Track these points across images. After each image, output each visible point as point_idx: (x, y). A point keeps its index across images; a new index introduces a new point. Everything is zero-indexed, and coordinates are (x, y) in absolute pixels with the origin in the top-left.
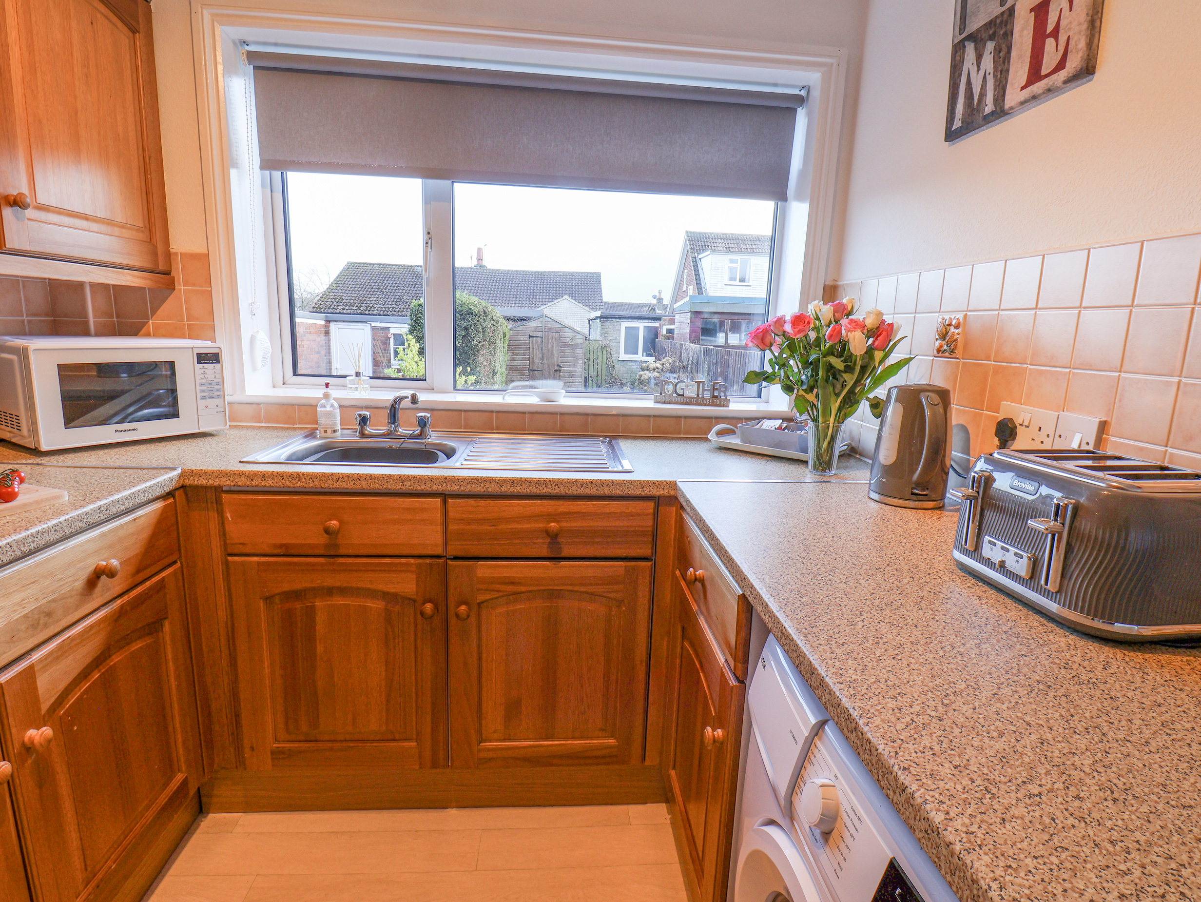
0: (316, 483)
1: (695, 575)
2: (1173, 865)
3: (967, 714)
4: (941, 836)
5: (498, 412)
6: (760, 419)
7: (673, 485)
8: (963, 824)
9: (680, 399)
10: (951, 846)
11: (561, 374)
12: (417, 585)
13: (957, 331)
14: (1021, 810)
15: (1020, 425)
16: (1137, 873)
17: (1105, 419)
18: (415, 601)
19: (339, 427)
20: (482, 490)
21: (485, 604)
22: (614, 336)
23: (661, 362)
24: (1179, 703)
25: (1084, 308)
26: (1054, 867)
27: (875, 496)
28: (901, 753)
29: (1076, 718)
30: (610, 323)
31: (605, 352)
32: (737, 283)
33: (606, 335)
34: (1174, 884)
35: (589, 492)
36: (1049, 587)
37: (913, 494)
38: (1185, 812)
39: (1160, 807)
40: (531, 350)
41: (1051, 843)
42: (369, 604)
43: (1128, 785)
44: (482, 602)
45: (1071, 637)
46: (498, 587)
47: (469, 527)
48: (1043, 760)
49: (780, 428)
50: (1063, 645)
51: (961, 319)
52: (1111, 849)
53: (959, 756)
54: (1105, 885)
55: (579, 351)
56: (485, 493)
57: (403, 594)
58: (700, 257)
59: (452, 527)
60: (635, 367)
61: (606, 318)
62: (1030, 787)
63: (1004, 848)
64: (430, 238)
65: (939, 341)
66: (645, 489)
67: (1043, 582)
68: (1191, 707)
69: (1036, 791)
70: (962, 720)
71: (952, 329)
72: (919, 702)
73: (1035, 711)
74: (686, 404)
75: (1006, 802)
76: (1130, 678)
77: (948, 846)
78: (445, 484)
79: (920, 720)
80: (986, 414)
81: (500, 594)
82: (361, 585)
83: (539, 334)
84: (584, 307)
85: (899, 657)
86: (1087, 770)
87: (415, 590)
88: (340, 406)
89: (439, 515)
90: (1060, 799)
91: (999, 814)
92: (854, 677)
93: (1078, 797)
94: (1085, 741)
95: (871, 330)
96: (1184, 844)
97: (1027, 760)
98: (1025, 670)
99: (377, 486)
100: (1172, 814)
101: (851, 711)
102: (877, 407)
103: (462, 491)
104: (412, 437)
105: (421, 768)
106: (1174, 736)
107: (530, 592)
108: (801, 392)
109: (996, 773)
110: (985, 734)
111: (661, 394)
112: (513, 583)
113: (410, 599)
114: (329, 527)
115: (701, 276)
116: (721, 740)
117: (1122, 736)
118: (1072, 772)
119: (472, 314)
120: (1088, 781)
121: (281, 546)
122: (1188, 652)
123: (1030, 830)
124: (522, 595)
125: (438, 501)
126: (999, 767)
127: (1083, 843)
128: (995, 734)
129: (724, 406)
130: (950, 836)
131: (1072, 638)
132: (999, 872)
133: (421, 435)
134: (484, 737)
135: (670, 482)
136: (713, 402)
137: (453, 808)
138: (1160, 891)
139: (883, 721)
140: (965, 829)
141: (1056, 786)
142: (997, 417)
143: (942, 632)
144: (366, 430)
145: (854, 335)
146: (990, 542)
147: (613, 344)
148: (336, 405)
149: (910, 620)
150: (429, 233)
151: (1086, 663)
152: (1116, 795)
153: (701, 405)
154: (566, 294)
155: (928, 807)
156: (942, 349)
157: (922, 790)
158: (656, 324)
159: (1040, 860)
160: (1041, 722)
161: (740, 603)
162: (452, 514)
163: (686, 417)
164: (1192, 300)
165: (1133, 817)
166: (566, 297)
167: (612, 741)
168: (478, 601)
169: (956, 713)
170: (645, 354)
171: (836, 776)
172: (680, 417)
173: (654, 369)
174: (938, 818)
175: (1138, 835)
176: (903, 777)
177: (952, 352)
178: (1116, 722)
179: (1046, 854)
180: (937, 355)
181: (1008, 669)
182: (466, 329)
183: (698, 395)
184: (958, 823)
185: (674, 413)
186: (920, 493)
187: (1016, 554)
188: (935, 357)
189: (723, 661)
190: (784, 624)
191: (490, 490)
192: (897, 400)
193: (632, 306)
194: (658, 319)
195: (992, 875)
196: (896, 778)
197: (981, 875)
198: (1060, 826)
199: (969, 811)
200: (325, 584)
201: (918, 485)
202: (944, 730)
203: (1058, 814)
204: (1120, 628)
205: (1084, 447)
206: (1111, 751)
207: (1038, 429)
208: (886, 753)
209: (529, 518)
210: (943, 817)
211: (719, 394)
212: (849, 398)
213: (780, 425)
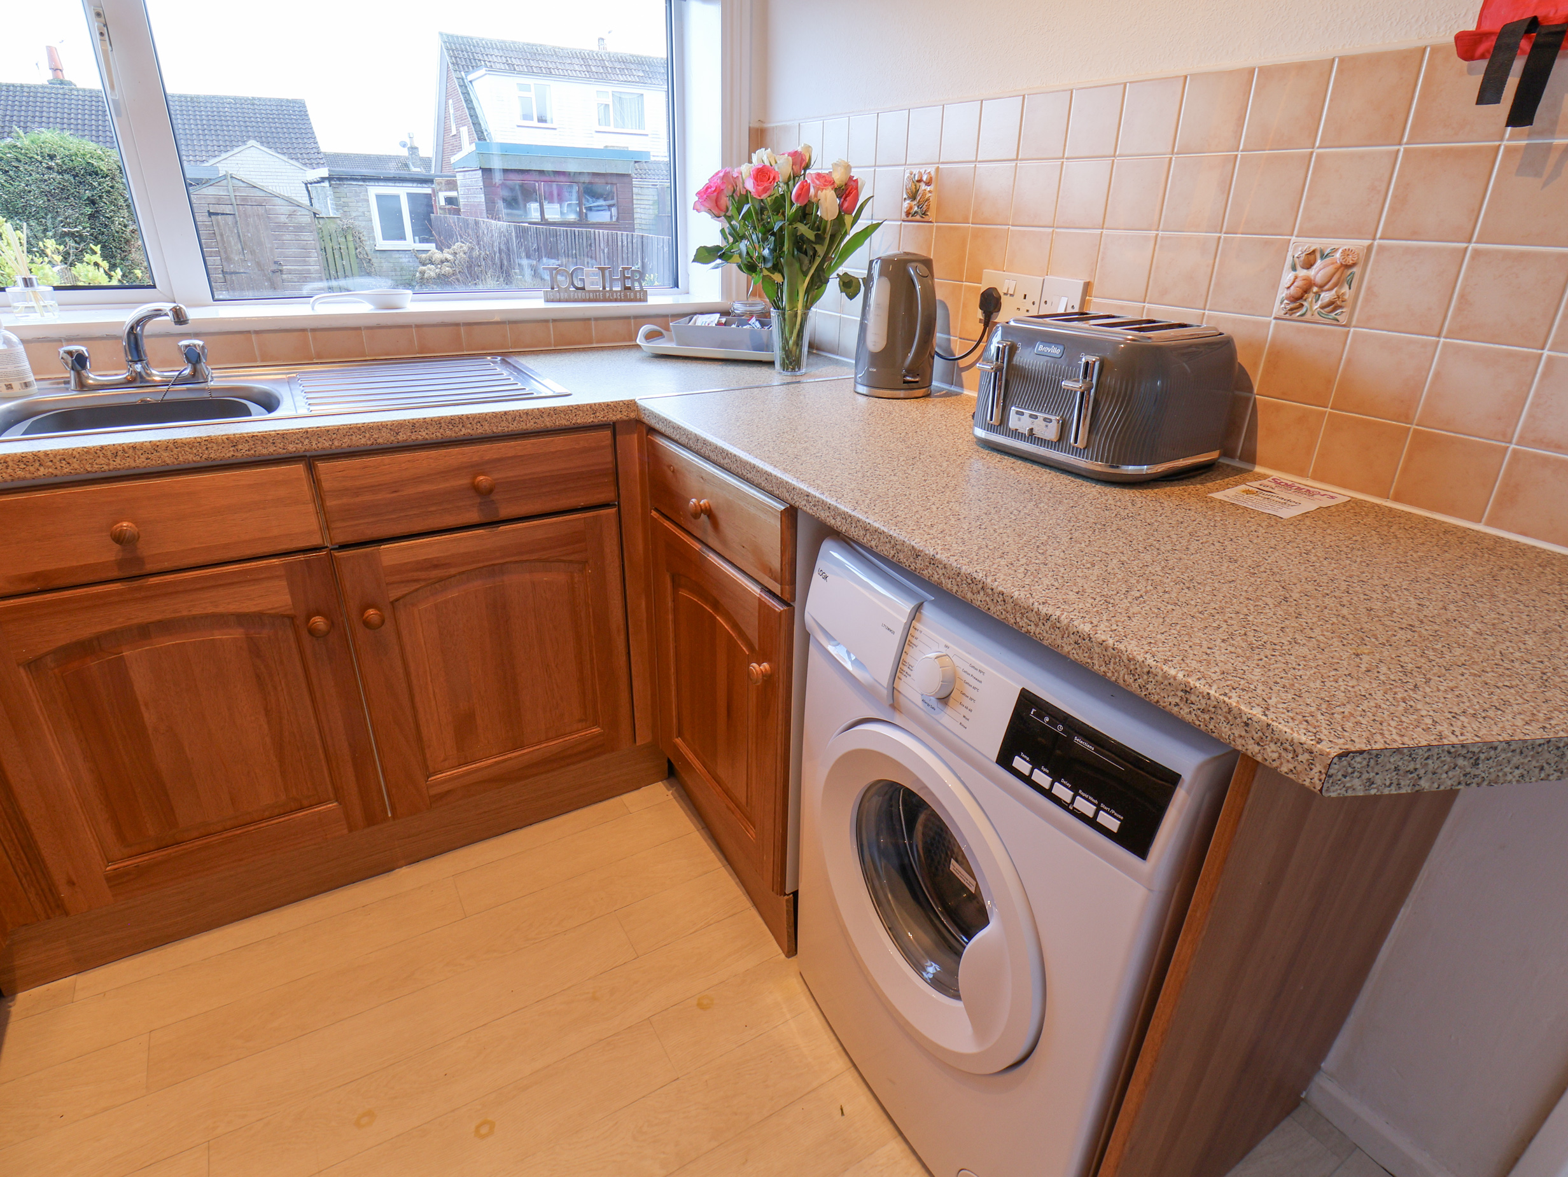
0: (76, 466)
1: (700, 506)
2: (1242, 616)
3: (1061, 556)
4: (1093, 639)
5: (313, 330)
6: (691, 315)
7: (631, 405)
8: (1106, 627)
9: (580, 294)
10: (1104, 643)
11: (285, 276)
12: (292, 594)
13: (928, 188)
14: (1136, 609)
15: (1005, 294)
16: (1225, 626)
17: (1088, 281)
18: (292, 618)
19: (31, 378)
20: (369, 443)
21: (401, 601)
22: (361, 210)
23: (451, 251)
24: (1193, 518)
25: (1067, 159)
26: (1176, 636)
27: (863, 389)
28: (1034, 594)
29: (1134, 542)
30: (349, 189)
31: (350, 238)
32: (535, 123)
33: (346, 209)
34: (1247, 626)
35: (525, 427)
36: (1078, 445)
37: (905, 382)
38: (1232, 585)
39: (1216, 585)
40: (219, 238)
41: (1166, 623)
42: (218, 636)
43: (1191, 578)
44: (397, 600)
45: (1097, 486)
46: (416, 575)
47: (358, 500)
48: (1130, 575)
49: (719, 324)
50: (1095, 494)
51: (933, 174)
52: (1202, 617)
53: (1075, 585)
54: (1211, 637)
55: (309, 237)
56: (374, 447)
57: (272, 611)
58: (470, 77)
59: (330, 503)
60: (405, 260)
61: (340, 179)
62: (1133, 593)
63: (1140, 633)
64: (105, 25)
65: (908, 202)
66: (598, 414)
67: (1072, 441)
68: (1202, 519)
69: (1138, 594)
70: (1060, 561)
71: (923, 187)
72: (1021, 556)
73: (1105, 543)
74: (590, 300)
75: (1124, 606)
76: (1153, 508)
77: (1102, 644)
78: (307, 441)
79: (1032, 568)
80: (966, 286)
81: (423, 584)
82: (196, 611)
83: (228, 209)
84: (291, 161)
85: (983, 527)
86: (1161, 574)
87: (290, 602)
88: (23, 341)
89: (306, 488)
90: (1155, 596)
91: (1124, 614)
92: (961, 549)
93: (1165, 592)
94: (1149, 556)
95: (840, 188)
96: (1241, 603)
97: (1120, 577)
98: (1081, 517)
99: (190, 457)
100: (1225, 588)
101: (975, 575)
102: (849, 286)
103: (337, 447)
104: (180, 381)
105: (350, 830)
106: (1201, 541)
107: (463, 573)
108: (766, 273)
109: (1106, 590)
110: (1082, 567)
111: (552, 288)
112: (436, 566)
113: (283, 616)
114: (121, 531)
115: (478, 111)
116: (769, 672)
117: (1170, 548)
118: (1153, 577)
119: (97, 174)
120: (1165, 581)
121: (33, 577)
122: (1180, 482)
123: (1149, 619)
124: (453, 579)
125: (299, 468)
126: (1105, 586)
127: (1184, 617)
128: (1089, 565)
129: (640, 300)
130: (1101, 637)
131: (1099, 487)
132: (1147, 648)
133: (196, 376)
134: (431, 770)
135: (628, 401)
136: (626, 296)
137: (401, 867)
138: (1243, 632)
139: (1005, 575)
140: (1109, 629)
141: (1148, 588)
142: (980, 288)
143: (1003, 501)
144: (88, 378)
145: (826, 195)
146: (1017, 413)
147: (360, 224)
148: (14, 338)
149: (971, 497)
150: (98, 15)
151: (1119, 504)
152: (1187, 585)
153: (610, 301)
154: (249, 137)
155: (1075, 623)
156: (913, 211)
157: (1066, 613)
158: (426, 190)
159: (1165, 634)
160: (1113, 550)
161: (783, 518)
162: (326, 485)
163: (597, 319)
164: (1170, 150)
165: (1205, 595)
166: (252, 142)
167: (596, 730)
168: (391, 600)
169: (1053, 557)
170: (417, 238)
171: (946, 646)
172: (589, 319)
173: (442, 262)
174: (1087, 628)
175: (1213, 605)
176: (1044, 610)
177: (923, 214)
178: (1161, 540)
179: (1167, 630)
180: (906, 219)
181: (1068, 519)
182: (92, 202)
183: (604, 288)
184: (1102, 626)
185: (580, 315)
186: (913, 380)
187: (1045, 419)
188: (904, 221)
189: (758, 591)
190: (867, 521)
191: (380, 441)
192: (881, 274)
193: (367, 159)
194: (427, 181)
195: (1143, 651)
196: (1038, 613)
197: (1135, 653)
198: (1165, 612)
199: (1105, 618)
200: (135, 621)
201: (910, 372)
202: (1053, 571)
203: (1159, 605)
204: (1131, 469)
205: (1070, 310)
206: (1168, 558)
207: (1023, 296)
208: (1022, 596)
209: (446, 473)
210: (1090, 626)
211: (633, 284)
212: (819, 276)
213: (718, 321)
